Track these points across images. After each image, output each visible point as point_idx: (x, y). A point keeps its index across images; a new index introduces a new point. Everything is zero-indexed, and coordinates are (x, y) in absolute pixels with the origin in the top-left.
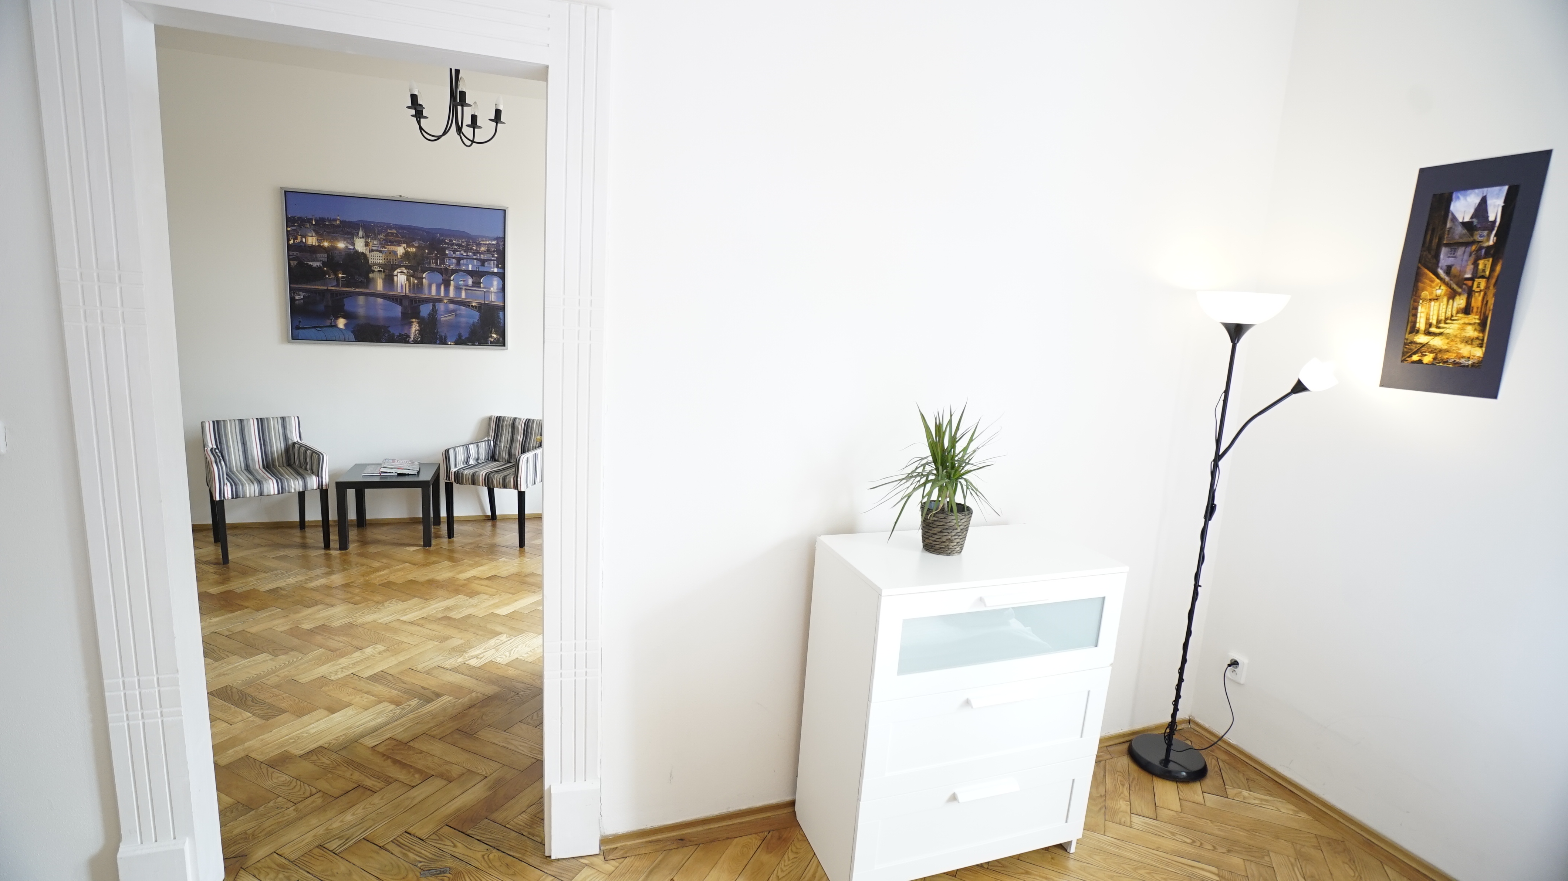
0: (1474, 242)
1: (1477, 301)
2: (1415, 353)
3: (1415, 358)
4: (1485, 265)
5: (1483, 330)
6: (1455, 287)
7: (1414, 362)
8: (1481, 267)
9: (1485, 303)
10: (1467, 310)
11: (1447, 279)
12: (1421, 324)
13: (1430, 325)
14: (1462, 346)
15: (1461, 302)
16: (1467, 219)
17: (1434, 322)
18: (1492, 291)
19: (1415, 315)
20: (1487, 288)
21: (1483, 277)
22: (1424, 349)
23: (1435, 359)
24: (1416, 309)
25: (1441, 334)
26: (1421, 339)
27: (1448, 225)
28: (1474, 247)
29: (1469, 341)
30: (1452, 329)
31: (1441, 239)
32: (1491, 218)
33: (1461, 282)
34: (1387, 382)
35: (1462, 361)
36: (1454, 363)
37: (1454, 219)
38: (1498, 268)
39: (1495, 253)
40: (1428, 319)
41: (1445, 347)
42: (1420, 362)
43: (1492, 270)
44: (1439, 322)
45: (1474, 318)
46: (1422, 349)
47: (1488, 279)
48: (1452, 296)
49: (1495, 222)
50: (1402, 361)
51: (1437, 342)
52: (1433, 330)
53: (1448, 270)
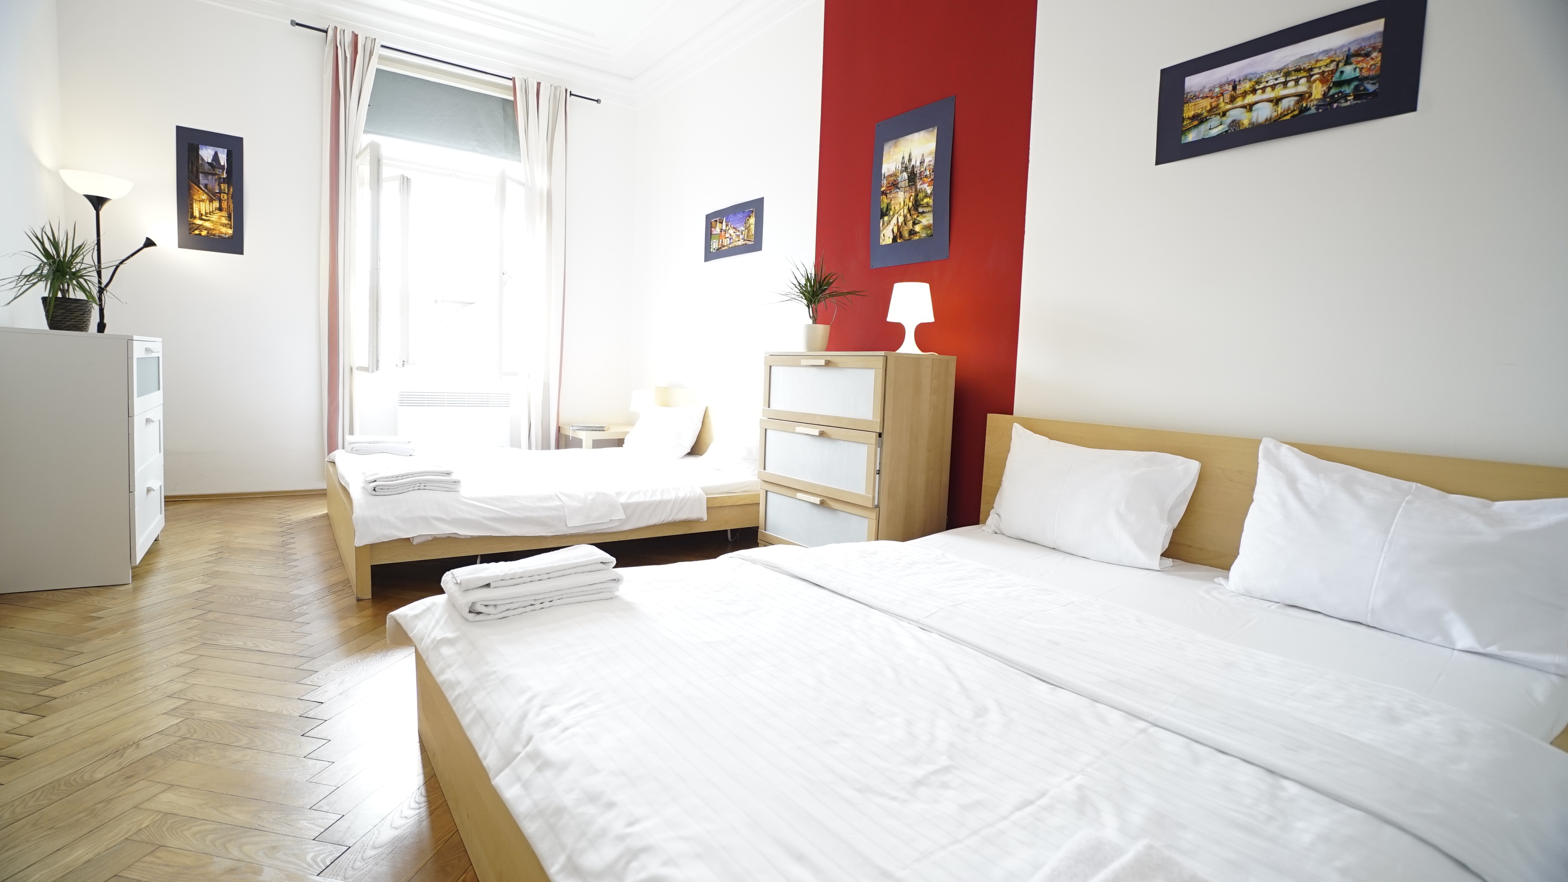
0: (216, 174)
1: (224, 205)
2: (196, 229)
3: (197, 232)
4: (224, 186)
5: (230, 220)
6: (212, 196)
7: (196, 234)
8: (222, 187)
9: (229, 207)
10: (220, 209)
11: (206, 191)
12: (196, 214)
13: (202, 215)
14: (221, 227)
15: (216, 204)
16: (210, 161)
17: (204, 213)
18: (231, 201)
19: (192, 208)
20: (228, 199)
21: (225, 193)
22: (200, 227)
23: (208, 233)
24: (192, 205)
25: (208, 220)
26: (198, 222)
27: (200, 162)
28: (217, 177)
29: (224, 225)
30: (214, 218)
31: (197, 169)
32: (222, 164)
33: (214, 194)
34: (182, 245)
35: (223, 235)
36: (219, 236)
37: (203, 159)
38: (231, 190)
39: (228, 181)
40: (200, 211)
41: (212, 227)
42: (200, 234)
43: (229, 190)
44: (206, 213)
45: (224, 214)
46: (199, 227)
47: (227, 194)
48: (211, 201)
49: (224, 166)
50: (189, 234)
51: (207, 224)
52: (204, 217)
53: (206, 186)
